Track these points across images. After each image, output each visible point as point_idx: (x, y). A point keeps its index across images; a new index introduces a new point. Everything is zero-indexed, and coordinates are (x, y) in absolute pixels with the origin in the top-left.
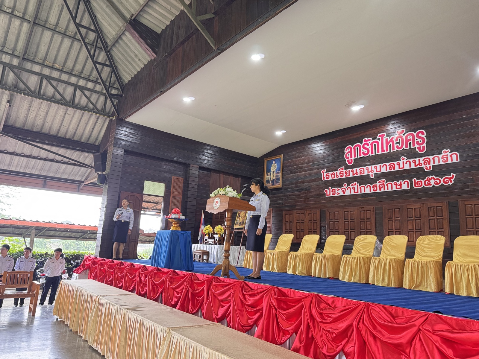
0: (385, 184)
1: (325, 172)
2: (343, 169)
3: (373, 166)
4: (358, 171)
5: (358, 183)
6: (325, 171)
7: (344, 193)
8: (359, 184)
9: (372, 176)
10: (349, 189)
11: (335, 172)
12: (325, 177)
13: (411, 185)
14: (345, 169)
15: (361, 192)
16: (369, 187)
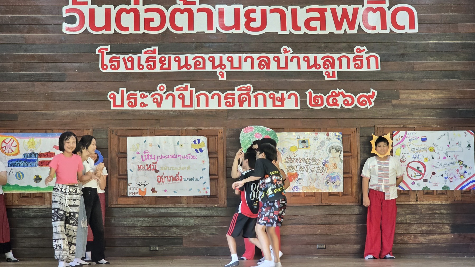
0: (250, 94)
1: (107, 54)
2: (154, 52)
3: (225, 56)
4: (191, 62)
5: (191, 87)
6: (107, 49)
7: (159, 105)
8: (194, 89)
9: (222, 76)
10: (170, 97)
11: (135, 57)
12: (109, 65)
13: (303, 102)
14: (159, 54)
15: (199, 105)
16: (216, 97)
